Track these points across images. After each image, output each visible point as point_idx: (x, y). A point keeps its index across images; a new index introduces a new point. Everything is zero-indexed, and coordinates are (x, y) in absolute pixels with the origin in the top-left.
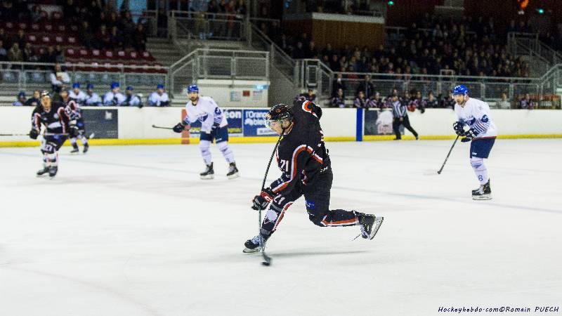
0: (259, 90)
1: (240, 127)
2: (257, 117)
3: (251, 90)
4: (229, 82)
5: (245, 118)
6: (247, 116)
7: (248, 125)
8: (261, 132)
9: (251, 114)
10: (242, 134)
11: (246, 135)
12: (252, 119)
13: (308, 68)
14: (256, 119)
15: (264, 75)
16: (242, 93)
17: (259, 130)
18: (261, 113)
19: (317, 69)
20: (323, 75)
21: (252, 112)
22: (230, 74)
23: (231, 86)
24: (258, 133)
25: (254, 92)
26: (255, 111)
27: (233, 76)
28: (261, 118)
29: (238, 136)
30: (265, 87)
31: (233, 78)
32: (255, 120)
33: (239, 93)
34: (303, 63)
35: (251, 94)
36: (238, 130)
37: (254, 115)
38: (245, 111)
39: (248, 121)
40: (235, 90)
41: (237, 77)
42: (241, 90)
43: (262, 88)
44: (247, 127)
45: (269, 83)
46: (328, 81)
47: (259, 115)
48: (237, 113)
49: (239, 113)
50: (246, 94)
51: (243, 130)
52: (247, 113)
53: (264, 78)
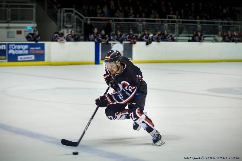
0: (28, 30)
1: (5, 55)
2: (18, 48)
3: (23, 30)
4: (6, 25)
5: (9, 49)
6: (10, 48)
7: (11, 54)
8: (21, 58)
9: (13, 47)
10: (6, 60)
11: (9, 61)
12: (14, 50)
13: (65, 15)
14: (17, 49)
15: (32, 20)
16: (16, 32)
17: (19, 57)
18: (21, 46)
19: (73, 15)
20: (77, 19)
21: (14, 45)
22: (6, 20)
23: (7, 28)
24: (19, 59)
25: (25, 31)
26: (16, 44)
27: (9, 21)
28: (21, 49)
29: (3, 62)
30: (33, 28)
31: (8, 22)
32: (16, 51)
33: (14, 32)
34: (62, 12)
35: (23, 32)
36: (3, 57)
37: (15, 47)
38: (9, 44)
39: (11, 51)
40: (11, 30)
41: (11, 22)
42: (15, 30)
43: (31, 28)
44: (10, 55)
45: (36, 25)
46: (81, 23)
47: (19, 47)
48: (3, 46)
49: (4, 46)
50: (19, 33)
51: (7, 58)
52: (10, 46)
53: (32, 22)
